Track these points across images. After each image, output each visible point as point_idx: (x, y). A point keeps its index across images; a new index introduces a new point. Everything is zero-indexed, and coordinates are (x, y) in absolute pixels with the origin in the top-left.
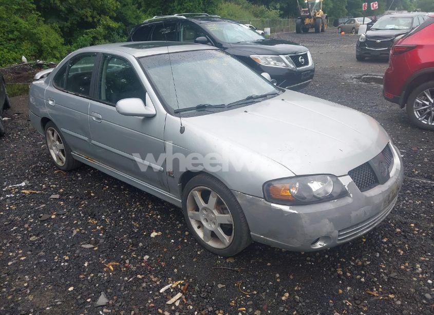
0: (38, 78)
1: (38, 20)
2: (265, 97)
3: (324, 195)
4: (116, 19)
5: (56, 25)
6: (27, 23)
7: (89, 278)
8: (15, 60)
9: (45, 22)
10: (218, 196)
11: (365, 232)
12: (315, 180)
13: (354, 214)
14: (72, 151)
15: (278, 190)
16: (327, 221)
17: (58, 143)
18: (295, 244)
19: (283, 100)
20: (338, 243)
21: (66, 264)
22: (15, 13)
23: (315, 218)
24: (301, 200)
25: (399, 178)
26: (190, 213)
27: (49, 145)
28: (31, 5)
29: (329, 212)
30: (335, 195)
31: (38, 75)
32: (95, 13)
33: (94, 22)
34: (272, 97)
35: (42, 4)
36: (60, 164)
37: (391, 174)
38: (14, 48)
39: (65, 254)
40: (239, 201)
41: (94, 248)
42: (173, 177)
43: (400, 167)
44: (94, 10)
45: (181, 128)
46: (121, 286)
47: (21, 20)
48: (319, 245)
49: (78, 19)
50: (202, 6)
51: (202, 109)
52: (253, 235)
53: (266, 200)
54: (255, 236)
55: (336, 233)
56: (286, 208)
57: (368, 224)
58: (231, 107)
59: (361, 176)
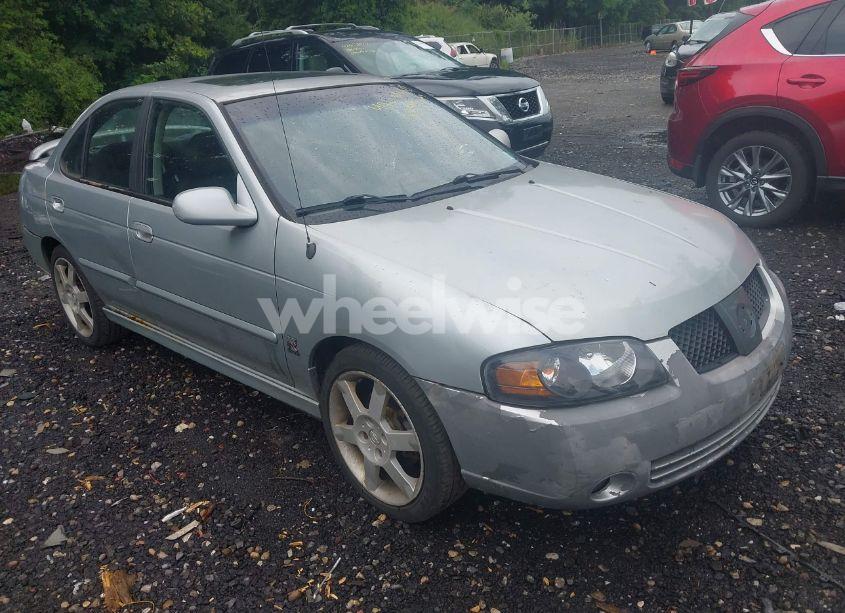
0: (36, 157)
1: (53, 51)
2: (493, 177)
3: (616, 382)
4: (205, 42)
5: (89, 58)
6: (29, 56)
7: (44, 503)
8: (10, 128)
9: (68, 53)
10: (388, 393)
11: (710, 461)
12: (595, 351)
13: (684, 423)
14: (104, 305)
15: (516, 375)
16: (623, 441)
17: (76, 290)
18: (557, 492)
19: (531, 182)
20: (651, 487)
21: (12, 481)
22: (8, 39)
23: (598, 436)
24: (565, 396)
25: (783, 339)
26: (337, 427)
27: (61, 294)
28: (38, 21)
29: (628, 420)
30: (640, 383)
31: (38, 152)
32: (164, 32)
33: (161, 48)
34: (509, 178)
35: (60, 19)
36: (84, 333)
37: (765, 333)
38: (8, 105)
39: (13, 465)
40: (434, 403)
41: (68, 453)
42: (297, 353)
43: (783, 316)
44: (161, 26)
45: (308, 246)
46: (95, 514)
47: (17, 51)
48: (610, 494)
49: (132, 43)
50: (374, 10)
51: (356, 206)
52: (466, 475)
53: (489, 398)
54: (470, 476)
55: (646, 466)
56: (533, 415)
57: (718, 443)
58: (419, 199)
59: (698, 338)
